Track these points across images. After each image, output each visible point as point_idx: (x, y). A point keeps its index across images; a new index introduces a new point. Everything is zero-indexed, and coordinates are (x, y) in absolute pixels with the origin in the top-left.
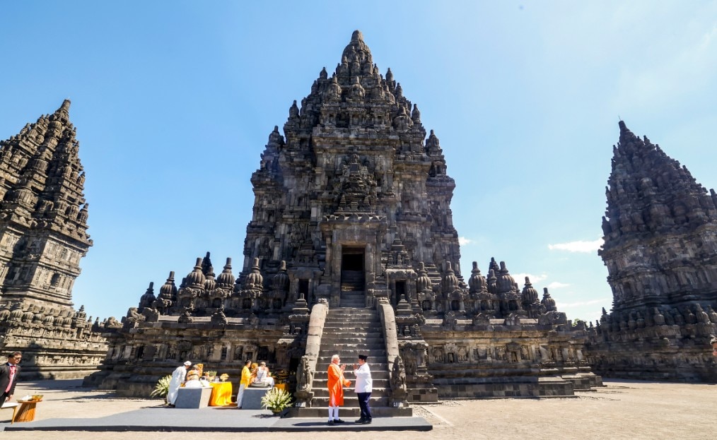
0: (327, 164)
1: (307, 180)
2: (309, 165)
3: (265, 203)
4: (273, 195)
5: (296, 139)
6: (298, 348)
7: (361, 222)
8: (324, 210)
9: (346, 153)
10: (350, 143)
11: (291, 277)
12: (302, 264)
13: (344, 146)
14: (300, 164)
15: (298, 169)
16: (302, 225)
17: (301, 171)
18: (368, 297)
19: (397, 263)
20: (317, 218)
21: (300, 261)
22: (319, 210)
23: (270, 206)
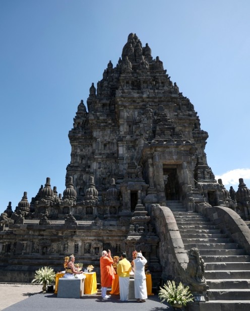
0: (128, 117)
1: (109, 132)
2: (110, 122)
3: (78, 151)
4: (83, 145)
5: (100, 105)
8: (128, 149)
9: (141, 108)
10: (143, 101)
11: (123, 189)
12: (130, 179)
13: (138, 103)
14: (104, 121)
15: (102, 124)
17: (105, 126)
18: (189, 203)
19: (204, 178)
20: (123, 154)
22: (125, 149)
23: (82, 153)
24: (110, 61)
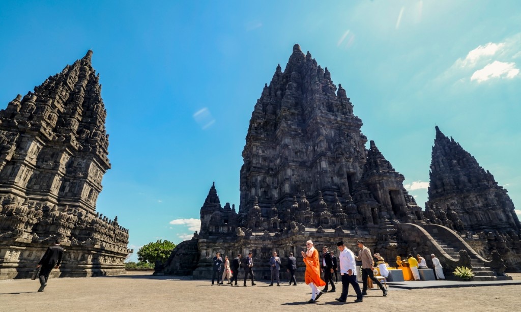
0: (326, 135)
1: (299, 141)
2: (300, 132)
3: (260, 152)
4: (265, 147)
5: (288, 113)
9: (336, 129)
10: (337, 123)
13: (333, 124)
14: (295, 130)
15: (293, 133)
17: (296, 135)
23: (264, 154)
24: (279, 65)
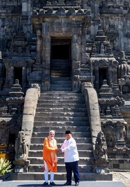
6: (15, 125)
7: (68, 15)
11: (6, 65)
12: (15, 54)
16: (14, 19)
18: (74, 82)
19: (99, 52)
20: (27, 12)
21: (14, 51)
22: (30, 5)
